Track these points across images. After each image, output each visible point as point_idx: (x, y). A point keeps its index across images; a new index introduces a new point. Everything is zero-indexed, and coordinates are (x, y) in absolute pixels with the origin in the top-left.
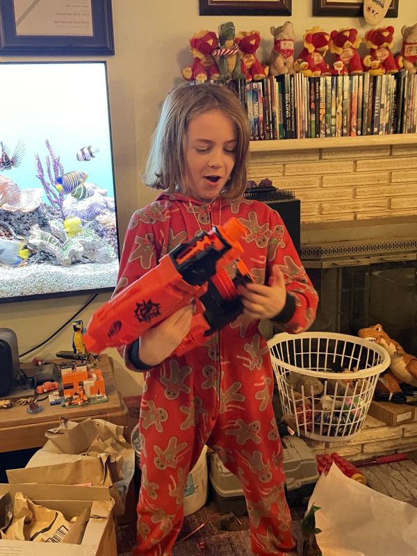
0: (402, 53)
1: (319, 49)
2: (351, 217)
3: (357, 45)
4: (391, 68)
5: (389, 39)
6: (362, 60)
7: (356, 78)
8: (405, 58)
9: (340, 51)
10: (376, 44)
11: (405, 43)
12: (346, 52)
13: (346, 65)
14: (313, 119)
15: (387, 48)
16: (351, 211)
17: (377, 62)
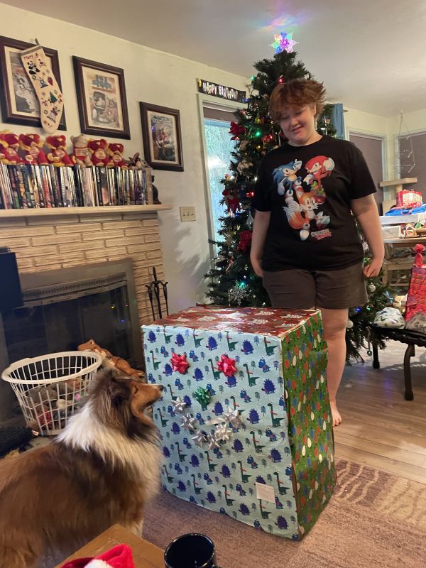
0: (74, 154)
1: (11, 146)
2: (59, 267)
3: (41, 145)
4: (68, 163)
5: (63, 143)
6: (46, 156)
7: (44, 167)
8: (77, 157)
9: (29, 149)
10: (54, 146)
11: (74, 147)
12: (34, 150)
13: (35, 159)
14: (16, 194)
15: (63, 150)
16: (58, 262)
17: (58, 158)
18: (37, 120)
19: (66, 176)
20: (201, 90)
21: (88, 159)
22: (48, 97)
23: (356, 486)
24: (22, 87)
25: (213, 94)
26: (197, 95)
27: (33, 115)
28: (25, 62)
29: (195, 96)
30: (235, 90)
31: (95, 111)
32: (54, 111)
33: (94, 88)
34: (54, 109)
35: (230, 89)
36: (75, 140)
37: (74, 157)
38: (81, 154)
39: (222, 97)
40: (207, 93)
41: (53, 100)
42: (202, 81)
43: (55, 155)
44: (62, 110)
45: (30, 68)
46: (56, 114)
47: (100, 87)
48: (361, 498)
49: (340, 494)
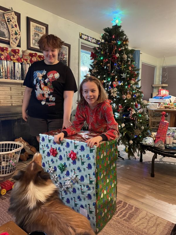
0: (22, 57)
2: (11, 105)
3: (8, 52)
4: (19, 61)
5: (18, 53)
6: (10, 57)
7: (8, 62)
8: (23, 59)
9: (3, 53)
10: (14, 53)
11: (23, 55)
12: (5, 54)
13: (5, 57)
15: (18, 55)
16: (10, 103)
17: (15, 59)
18: (8, 42)
19: (18, 67)
20: (81, 37)
21: (28, 61)
22: (14, 32)
23: (124, 212)
24: (3, 27)
25: (86, 40)
26: (79, 39)
27: (7, 39)
28: (6, 17)
29: (78, 40)
30: (95, 39)
31: (34, 41)
32: (16, 39)
33: (34, 31)
34: (16, 38)
35: (93, 38)
36: (23, 52)
37: (22, 59)
38: (26, 58)
39: (89, 41)
40: (83, 39)
41: (16, 34)
42: (82, 34)
43: (14, 57)
44: (19, 39)
45: (7, 19)
46: (17, 40)
47: (37, 31)
48: (125, 218)
49: (117, 215)
